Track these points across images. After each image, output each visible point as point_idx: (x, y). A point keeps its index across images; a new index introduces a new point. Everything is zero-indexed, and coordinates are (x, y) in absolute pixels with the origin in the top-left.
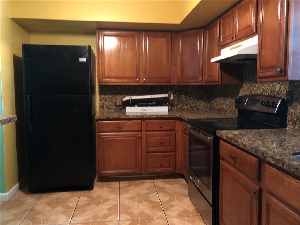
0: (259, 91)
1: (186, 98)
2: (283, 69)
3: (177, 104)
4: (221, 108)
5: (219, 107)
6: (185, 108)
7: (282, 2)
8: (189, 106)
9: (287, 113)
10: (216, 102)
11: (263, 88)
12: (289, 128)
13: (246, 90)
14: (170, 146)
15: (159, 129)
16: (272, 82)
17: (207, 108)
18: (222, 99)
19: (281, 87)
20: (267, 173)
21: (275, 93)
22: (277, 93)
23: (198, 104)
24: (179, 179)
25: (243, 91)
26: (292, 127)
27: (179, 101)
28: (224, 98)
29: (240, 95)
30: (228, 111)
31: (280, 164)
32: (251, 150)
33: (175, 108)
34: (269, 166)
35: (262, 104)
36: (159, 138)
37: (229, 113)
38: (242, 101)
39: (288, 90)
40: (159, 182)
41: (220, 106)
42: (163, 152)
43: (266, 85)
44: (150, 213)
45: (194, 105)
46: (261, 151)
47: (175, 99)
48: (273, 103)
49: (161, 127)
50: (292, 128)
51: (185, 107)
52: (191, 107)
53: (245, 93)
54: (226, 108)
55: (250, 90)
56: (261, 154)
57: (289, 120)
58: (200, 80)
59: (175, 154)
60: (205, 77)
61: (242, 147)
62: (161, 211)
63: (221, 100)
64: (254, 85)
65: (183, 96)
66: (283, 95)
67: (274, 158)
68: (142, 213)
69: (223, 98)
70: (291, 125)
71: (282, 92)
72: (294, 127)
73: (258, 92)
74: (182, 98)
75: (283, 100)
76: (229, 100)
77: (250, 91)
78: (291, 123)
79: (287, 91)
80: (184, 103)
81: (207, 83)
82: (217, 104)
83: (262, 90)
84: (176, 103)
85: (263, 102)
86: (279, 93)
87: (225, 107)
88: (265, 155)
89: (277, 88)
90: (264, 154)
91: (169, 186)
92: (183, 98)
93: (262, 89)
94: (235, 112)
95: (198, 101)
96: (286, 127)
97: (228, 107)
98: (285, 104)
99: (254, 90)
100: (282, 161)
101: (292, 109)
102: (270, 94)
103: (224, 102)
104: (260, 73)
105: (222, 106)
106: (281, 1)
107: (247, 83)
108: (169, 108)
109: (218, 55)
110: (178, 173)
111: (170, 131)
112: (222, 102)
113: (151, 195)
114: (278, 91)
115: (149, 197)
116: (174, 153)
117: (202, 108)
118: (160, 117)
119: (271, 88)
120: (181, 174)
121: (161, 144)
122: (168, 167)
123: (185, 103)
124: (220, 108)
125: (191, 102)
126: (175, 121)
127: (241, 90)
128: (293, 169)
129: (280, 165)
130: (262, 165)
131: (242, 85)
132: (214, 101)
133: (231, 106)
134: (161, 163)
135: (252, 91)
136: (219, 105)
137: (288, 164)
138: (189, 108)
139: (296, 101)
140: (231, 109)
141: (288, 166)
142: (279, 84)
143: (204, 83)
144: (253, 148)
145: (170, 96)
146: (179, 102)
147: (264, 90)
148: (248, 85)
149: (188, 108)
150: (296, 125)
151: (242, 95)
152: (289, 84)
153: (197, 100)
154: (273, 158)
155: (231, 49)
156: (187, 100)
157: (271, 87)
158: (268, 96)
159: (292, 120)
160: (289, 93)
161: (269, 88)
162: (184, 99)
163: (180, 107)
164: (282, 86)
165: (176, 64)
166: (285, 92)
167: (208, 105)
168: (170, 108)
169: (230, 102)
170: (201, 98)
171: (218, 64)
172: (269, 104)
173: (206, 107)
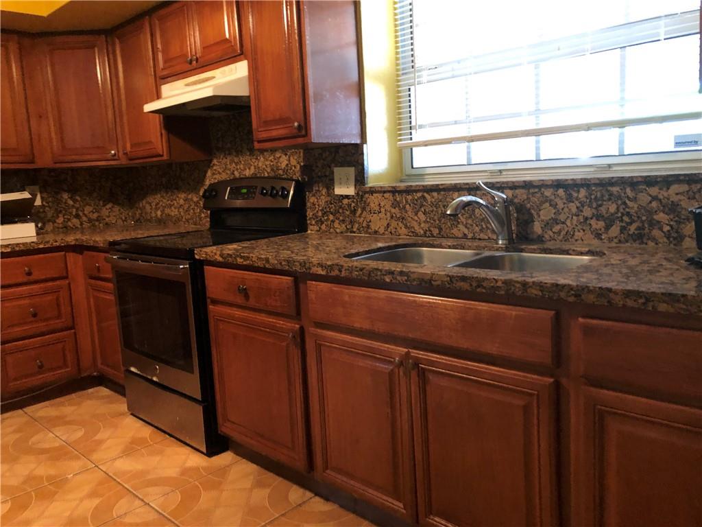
0: (248, 170)
1: (75, 201)
2: (303, 124)
3: (53, 217)
4: (164, 215)
5: (159, 213)
6: (74, 225)
7: (289, 4)
8: (84, 219)
9: (305, 205)
10: (150, 204)
11: (256, 164)
12: (312, 230)
13: (221, 171)
14: (59, 316)
15: (25, 279)
16: (273, 151)
17: (129, 221)
18: (164, 195)
19: (289, 160)
20: (312, 296)
21: (281, 172)
22: (284, 172)
23: (105, 212)
24: (90, 391)
25: (214, 174)
26: (316, 228)
27: (56, 210)
28: (170, 194)
29: (207, 183)
30: (184, 220)
31: (334, 271)
32: (279, 266)
33: (49, 227)
34: (314, 282)
35: (262, 193)
36: (27, 301)
37: (187, 223)
38: (216, 192)
39: (302, 164)
40: (42, 408)
41: (163, 212)
42: (43, 334)
43: (262, 159)
44: (52, 472)
45: (95, 215)
46: (298, 261)
47: (44, 203)
48: (283, 189)
49: (29, 274)
50: (317, 231)
51: (75, 221)
52: (90, 221)
53: (218, 178)
54: (177, 213)
55: (230, 170)
56: (300, 265)
57: (311, 216)
58: (114, 155)
59: (75, 333)
60: (124, 148)
61: (260, 264)
62: (79, 458)
63: (162, 199)
64: (236, 160)
65: (65, 196)
66: (295, 174)
67: (324, 265)
68: (30, 479)
69: (167, 193)
70: (314, 225)
71: (293, 168)
72: (320, 228)
73: (248, 173)
74: (64, 201)
75: (297, 182)
76: (183, 196)
77: (229, 172)
78: (313, 222)
79: (301, 166)
80: (71, 213)
81: (131, 160)
82: (154, 207)
83: (255, 169)
84: (50, 215)
85: (263, 189)
86: (287, 170)
87: (174, 212)
88: (307, 265)
89: (284, 161)
90: (305, 263)
91: (73, 408)
92: (66, 200)
93: (255, 166)
94: (200, 219)
95: (104, 206)
96: (307, 231)
97: (181, 210)
98: (302, 189)
99: (237, 169)
100: (338, 265)
101: (313, 198)
102: (272, 174)
103: (172, 201)
104: (260, 133)
105: (167, 211)
106: (286, 2)
107: (222, 157)
108: (37, 226)
109: (156, 97)
110: (89, 376)
111: (53, 279)
112: (165, 202)
113: (34, 439)
114: (286, 168)
115: (30, 443)
116: (73, 331)
117: (116, 221)
118: (22, 248)
119: (272, 164)
120: (94, 377)
121: (35, 315)
122: (60, 368)
123: (74, 213)
124: (161, 215)
125: (88, 209)
126: (65, 255)
127: (209, 173)
128: (356, 273)
129: (335, 273)
130: (301, 286)
131: (211, 161)
132: (144, 202)
133: (189, 207)
134: (41, 362)
135: (234, 171)
136: (157, 209)
137: (347, 268)
138: (86, 225)
139: (318, 184)
140: (189, 214)
141: (348, 270)
142: (286, 155)
143: (124, 161)
144: (284, 260)
145: (34, 196)
146: (58, 212)
147: (259, 168)
148: (225, 160)
149: (81, 224)
150: (322, 223)
151: (212, 182)
152: (304, 154)
153: (101, 203)
154: (322, 266)
155: (187, 85)
156: (77, 205)
157: (272, 162)
158: (268, 178)
159: (315, 216)
160: (305, 169)
161: (267, 163)
162: (71, 202)
163: (62, 223)
164: (291, 158)
165: (40, 117)
166: (298, 167)
167: (128, 214)
168: (39, 225)
169: (185, 200)
170: (112, 198)
171: (157, 115)
172: (275, 192)
173: (126, 218)
